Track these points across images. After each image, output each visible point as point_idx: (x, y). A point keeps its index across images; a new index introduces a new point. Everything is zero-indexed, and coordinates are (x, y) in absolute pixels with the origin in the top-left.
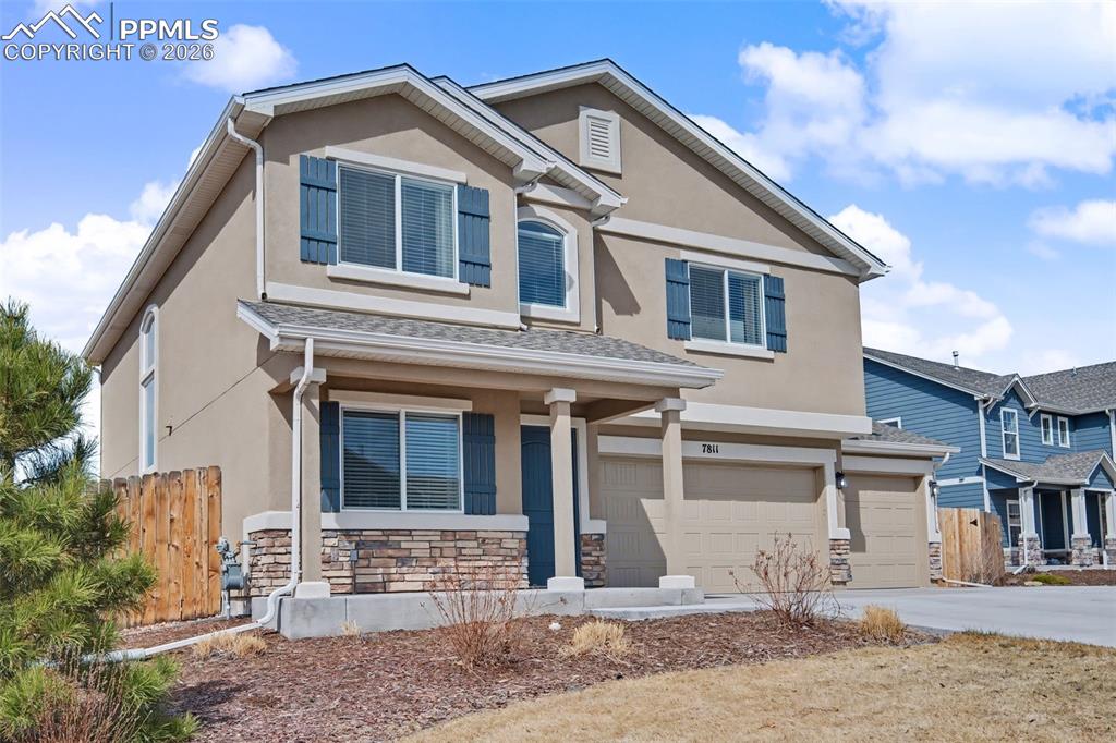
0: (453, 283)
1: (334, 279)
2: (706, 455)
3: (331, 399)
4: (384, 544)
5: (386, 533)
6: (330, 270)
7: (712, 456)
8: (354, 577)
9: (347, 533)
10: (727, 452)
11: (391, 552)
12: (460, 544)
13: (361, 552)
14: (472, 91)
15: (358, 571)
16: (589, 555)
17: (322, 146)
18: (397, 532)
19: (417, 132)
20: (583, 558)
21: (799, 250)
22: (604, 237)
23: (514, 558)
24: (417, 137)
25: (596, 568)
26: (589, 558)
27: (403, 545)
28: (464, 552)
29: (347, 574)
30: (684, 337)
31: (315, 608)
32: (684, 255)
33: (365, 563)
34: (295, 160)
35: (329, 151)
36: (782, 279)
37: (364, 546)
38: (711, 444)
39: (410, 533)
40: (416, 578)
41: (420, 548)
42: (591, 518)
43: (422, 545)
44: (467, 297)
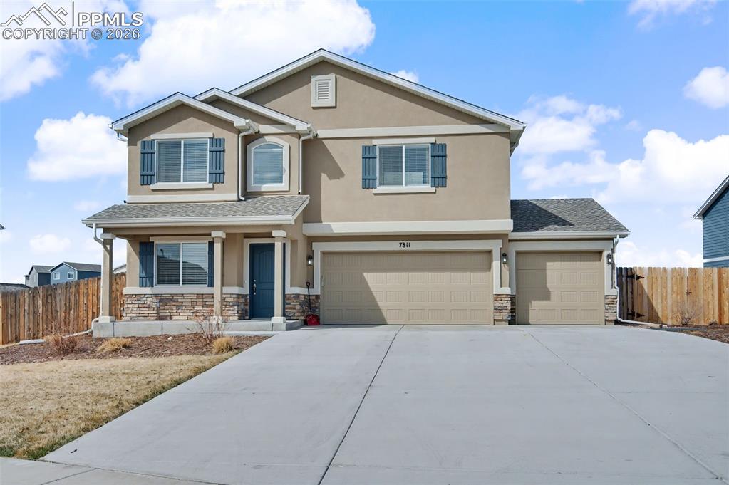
0: (206, 184)
1: (154, 190)
2: (402, 248)
3: (151, 240)
4: (172, 300)
5: (173, 295)
6: (152, 187)
7: (406, 249)
8: (158, 313)
9: (156, 296)
10: (416, 246)
11: (174, 303)
12: (205, 300)
13: (161, 304)
14: (232, 93)
15: (160, 311)
16: (289, 304)
17: (150, 135)
18: (177, 295)
19: (192, 119)
20: (287, 306)
21: (461, 124)
22: (324, 141)
23: (231, 306)
24: (192, 121)
25: (293, 311)
26: (289, 306)
27: (179, 300)
28: (207, 303)
29: (155, 312)
30: (374, 187)
31: (102, 326)
32: (375, 142)
33: (163, 308)
34: (139, 143)
35: (153, 136)
36: (445, 145)
37: (163, 301)
38: (406, 242)
39: (182, 295)
40: (185, 314)
41: (187, 302)
42: (291, 286)
43: (187, 300)
44: (213, 189)
